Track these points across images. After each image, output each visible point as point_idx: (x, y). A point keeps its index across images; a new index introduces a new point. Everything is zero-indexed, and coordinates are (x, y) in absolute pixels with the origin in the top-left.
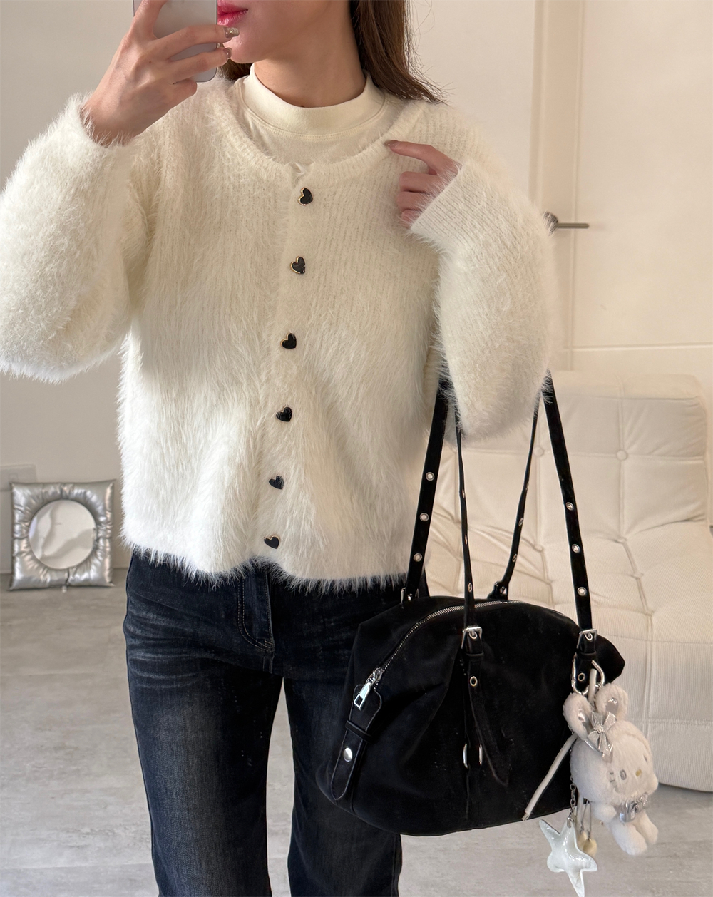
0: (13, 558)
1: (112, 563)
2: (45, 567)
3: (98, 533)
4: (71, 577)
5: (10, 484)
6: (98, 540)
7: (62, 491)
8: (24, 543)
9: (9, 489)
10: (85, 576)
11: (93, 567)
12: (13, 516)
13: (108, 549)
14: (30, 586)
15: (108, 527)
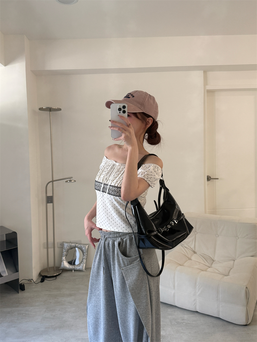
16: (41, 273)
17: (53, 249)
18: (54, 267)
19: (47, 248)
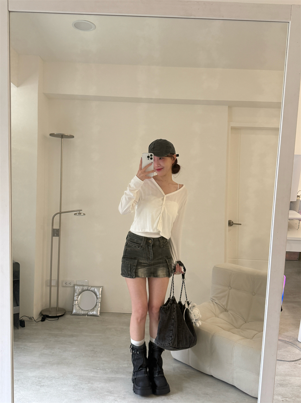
0: (73, 306)
1: (100, 309)
2: (82, 309)
3: (97, 301)
4: (89, 313)
5: (74, 285)
6: (97, 303)
7: (88, 288)
8: (77, 301)
10: (93, 313)
11: (95, 310)
12: (74, 294)
13: (99, 306)
14: (77, 314)
15: (100, 299)
16: (42, 312)
17: (56, 288)
18: (57, 308)
19: (51, 286)
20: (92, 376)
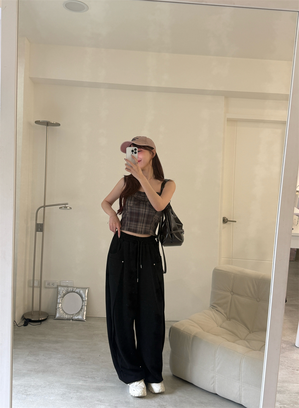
0: (56, 309)
1: (86, 313)
2: (66, 313)
3: (82, 304)
4: (73, 317)
5: (57, 286)
7: (73, 289)
8: (60, 304)
9: (57, 288)
10: (78, 317)
11: (80, 314)
12: (57, 296)
13: (85, 309)
14: (61, 319)
15: (86, 302)
16: (24, 316)
17: (39, 289)
18: (39, 311)
20: (80, 385)
